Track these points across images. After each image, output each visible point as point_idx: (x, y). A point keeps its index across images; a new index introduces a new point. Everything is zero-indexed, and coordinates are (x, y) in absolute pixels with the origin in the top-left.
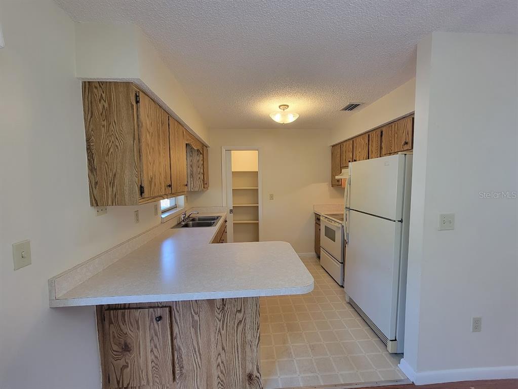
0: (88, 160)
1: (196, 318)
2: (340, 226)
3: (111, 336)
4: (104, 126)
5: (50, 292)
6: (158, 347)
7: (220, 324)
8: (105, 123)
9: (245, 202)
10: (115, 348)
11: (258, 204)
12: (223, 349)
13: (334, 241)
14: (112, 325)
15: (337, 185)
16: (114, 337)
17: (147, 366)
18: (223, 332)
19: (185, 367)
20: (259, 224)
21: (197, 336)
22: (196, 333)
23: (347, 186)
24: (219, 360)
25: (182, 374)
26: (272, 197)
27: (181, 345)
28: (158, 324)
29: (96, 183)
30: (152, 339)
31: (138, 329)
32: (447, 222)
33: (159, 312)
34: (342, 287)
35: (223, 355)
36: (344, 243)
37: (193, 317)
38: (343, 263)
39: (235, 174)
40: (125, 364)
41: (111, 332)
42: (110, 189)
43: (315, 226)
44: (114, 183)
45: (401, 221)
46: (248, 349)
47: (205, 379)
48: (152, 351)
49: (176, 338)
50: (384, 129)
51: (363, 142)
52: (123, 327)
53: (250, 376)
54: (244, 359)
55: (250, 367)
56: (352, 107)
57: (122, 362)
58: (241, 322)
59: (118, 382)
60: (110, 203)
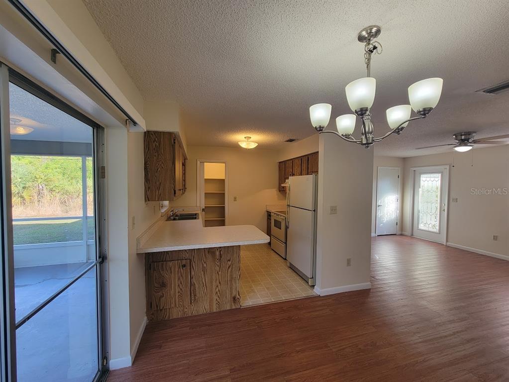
0: (145, 175)
1: (205, 265)
2: (284, 218)
3: (154, 278)
4: (155, 156)
5: (137, 244)
6: (183, 284)
7: (217, 268)
8: (156, 154)
9: (213, 203)
10: (156, 285)
11: (224, 204)
12: (220, 283)
13: (280, 229)
14: (155, 272)
15: (282, 191)
16: (156, 279)
17: (175, 296)
18: (220, 273)
19: (198, 295)
20: (226, 220)
21: (205, 276)
22: (204, 273)
23: (288, 191)
24: (217, 290)
25: (195, 299)
26: (235, 199)
27: (195, 282)
28: (183, 269)
29: (149, 188)
30: (179, 279)
31: (171, 272)
32: (333, 210)
33: (184, 262)
34: (285, 259)
35: (219, 287)
36: (287, 228)
37: (203, 265)
38: (286, 243)
39: (207, 181)
40: (162, 295)
41: (154, 275)
42: (157, 192)
43: (267, 220)
44: (160, 188)
45: (314, 211)
46: (233, 283)
47: (209, 302)
48: (179, 286)
49: (192, 278)
50: (309, 156)
51: (298, 162)
52: (162, 272)
53: (234, 298)
54: (231, 288)
55: (234, 293)
56: (291, 141)
57: (160, 294)
58: (230, 266)
59: (157, 306)
60: (157, 199)
